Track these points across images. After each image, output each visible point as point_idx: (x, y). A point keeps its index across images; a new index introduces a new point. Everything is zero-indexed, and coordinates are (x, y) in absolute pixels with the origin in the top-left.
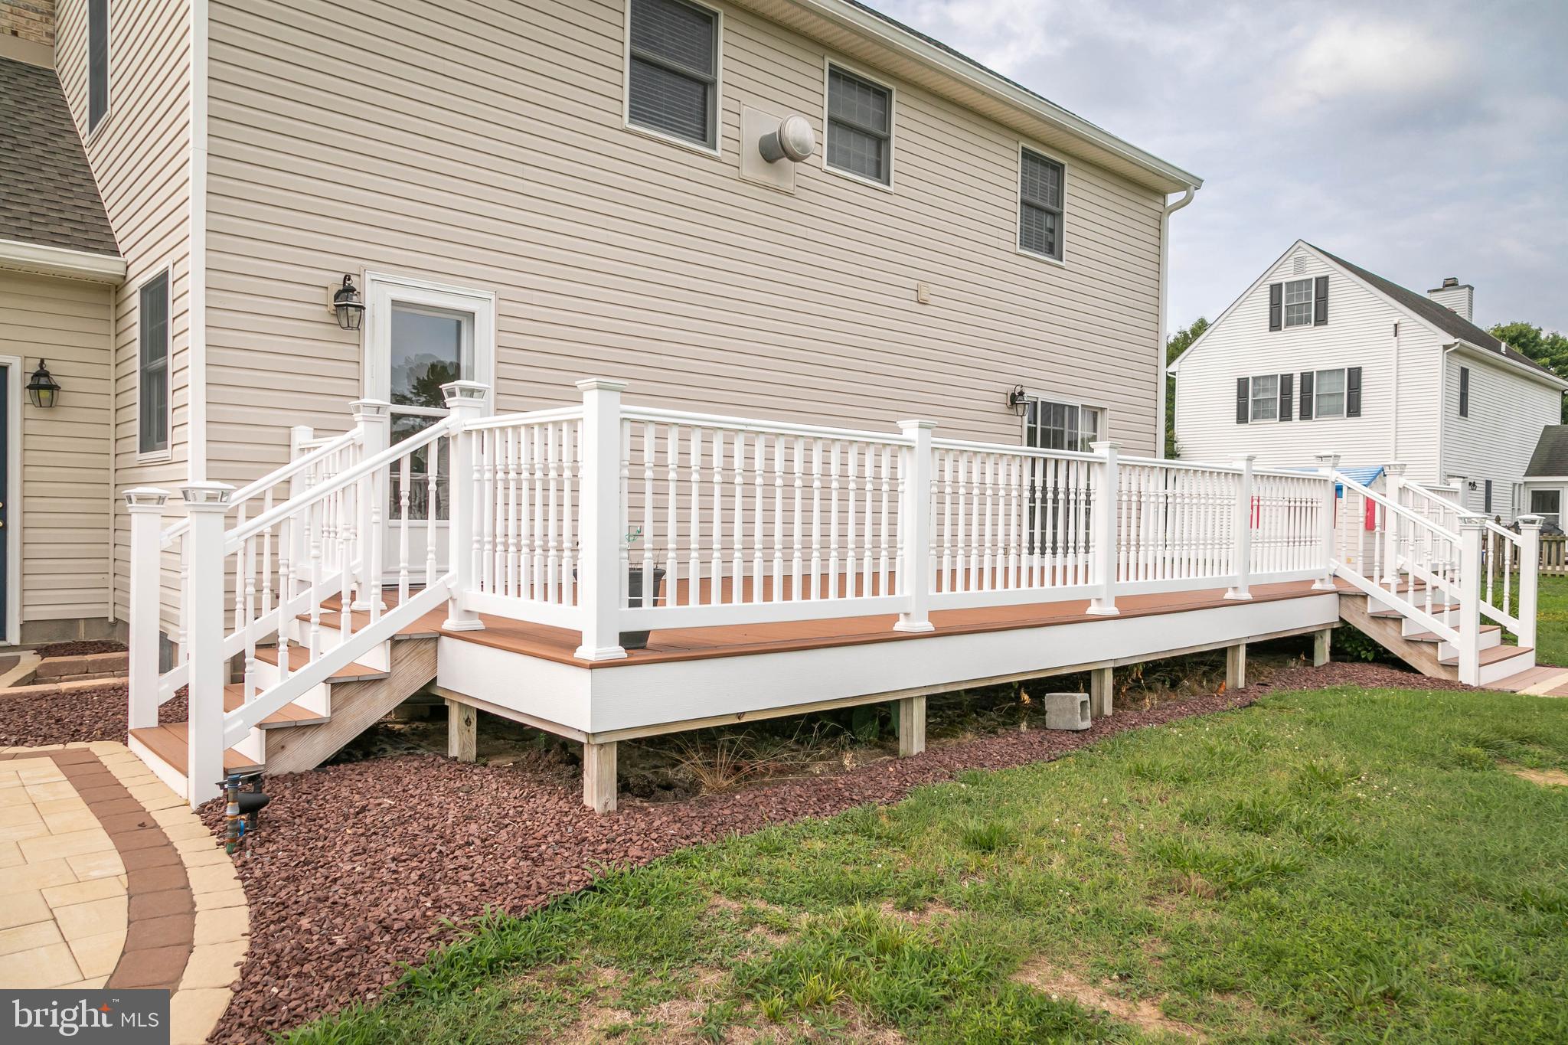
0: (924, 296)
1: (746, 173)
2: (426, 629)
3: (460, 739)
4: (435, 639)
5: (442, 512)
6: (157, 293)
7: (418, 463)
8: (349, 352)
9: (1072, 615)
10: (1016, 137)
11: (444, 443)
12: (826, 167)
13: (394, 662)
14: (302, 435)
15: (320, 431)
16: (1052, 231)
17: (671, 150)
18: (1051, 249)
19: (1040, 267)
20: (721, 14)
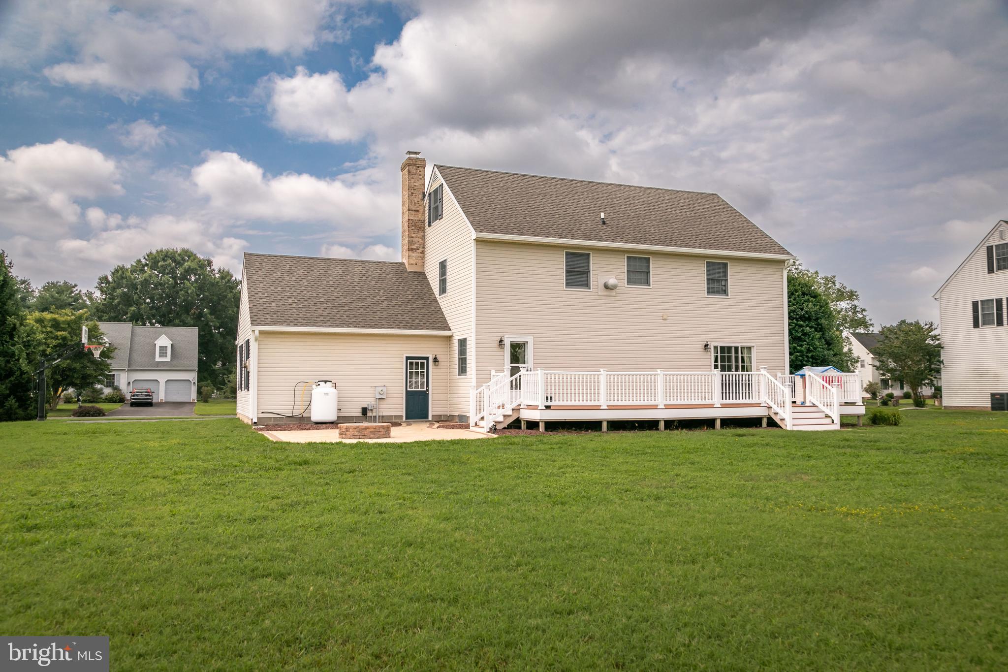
0: (665, 318)
1: (600, 293)
2: (518, 408)
3: (523, 426)
4: (519, 409)
5: (520, 389)
6: (463, 343)
7: (516, 379)
8: (501, 353)
9: (655, 407)
10: (704, 259)
11: (520, 376)
12: (626, 286)
13: (513, 413)
14: (493, 372)
15: (497, 371)
16: (725, 286)
17: (578, 293)
18: (725, 292)
19: (718, 299)
20: (591, 253)
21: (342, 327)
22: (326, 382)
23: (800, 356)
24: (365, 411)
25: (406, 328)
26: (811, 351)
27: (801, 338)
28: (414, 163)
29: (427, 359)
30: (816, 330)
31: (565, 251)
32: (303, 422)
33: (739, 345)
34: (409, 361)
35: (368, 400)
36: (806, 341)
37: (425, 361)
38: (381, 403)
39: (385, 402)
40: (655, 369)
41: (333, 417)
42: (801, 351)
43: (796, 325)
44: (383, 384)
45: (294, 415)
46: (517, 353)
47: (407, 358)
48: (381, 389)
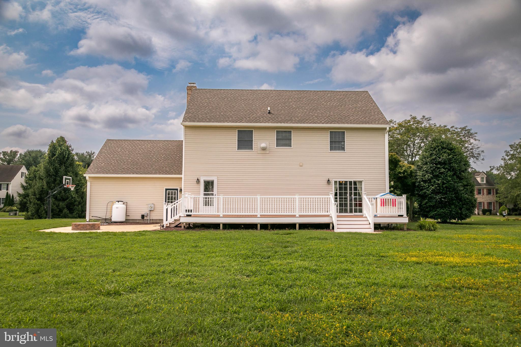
0: (301, 165)
1: (259, 152)
8: (199, 187)
9: (255, 216)
12: (276, 148)
16: (343, 145)
17: (245, 153)
18: (343, 149)
19: (337, 154)
20: (253, 130)
21: (130, 174)
22: (118, 202)
23: (438, 187)
24: (143, 216)
25: (163, 174)
26: (445, 184)
27: (439, 176)
28: (190, 88)
29: (177, 190)
30: (449, 170)
31: (237, 130)
32: (108, 221)
33: (352, 180)
34: (167, 191)
35: (145, 211)
36: (441, 177)
37: (176, 191)
38: (152, 212)
39: (154, 212)
40: (294, 195)
41: (123, 219)
42: (438, 184)
43: (436, 167)
44: (152, 203)
45: (107, 218)
46: (209, 186)
47: (166, 190)
48: (151, 205)
